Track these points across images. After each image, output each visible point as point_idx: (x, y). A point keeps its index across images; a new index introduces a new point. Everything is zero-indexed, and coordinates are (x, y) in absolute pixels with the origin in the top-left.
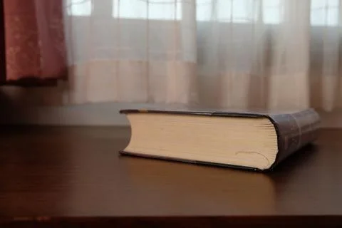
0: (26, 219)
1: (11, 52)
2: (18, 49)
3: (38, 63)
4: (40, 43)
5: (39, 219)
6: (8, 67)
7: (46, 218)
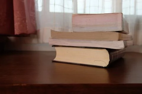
0: (18, 85)
1: (16, 24)
2: (19, 23)
3: (26, 28)
4: (27, 21)
5: (23, 85)
6: (15, 30)
7: (25, 85)
